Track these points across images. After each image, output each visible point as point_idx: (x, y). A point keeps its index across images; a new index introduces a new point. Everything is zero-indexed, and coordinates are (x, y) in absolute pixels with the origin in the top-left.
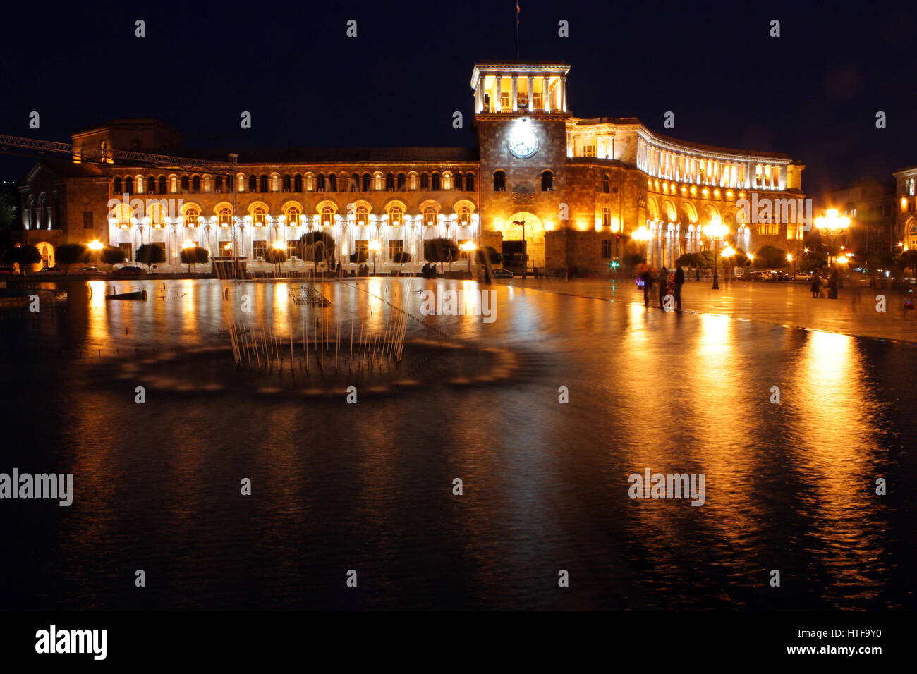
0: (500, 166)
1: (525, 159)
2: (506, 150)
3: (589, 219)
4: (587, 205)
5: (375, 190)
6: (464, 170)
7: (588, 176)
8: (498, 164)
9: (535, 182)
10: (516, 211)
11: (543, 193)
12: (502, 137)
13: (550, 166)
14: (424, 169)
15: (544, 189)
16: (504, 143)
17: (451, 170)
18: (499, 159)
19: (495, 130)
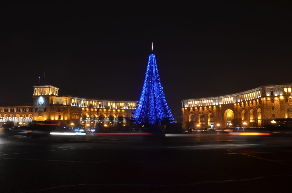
0: (36, 107)
1: (41, 105)
2: (38, 103)
3: (54, 117)
4: (54, 114)
5: (15, 112)
6: (31, 108)
7: (54, 108)
8: (36, 106)
9: (43, 110)
10: (39, 116)
11: (44, 112)
12: (37, 101)
13: (46, 106)
14: (23, 107)
15: (45, 111)
16: (37, 102)
17: (28, 108)
18: (36, 105)
19: (36, 99)
